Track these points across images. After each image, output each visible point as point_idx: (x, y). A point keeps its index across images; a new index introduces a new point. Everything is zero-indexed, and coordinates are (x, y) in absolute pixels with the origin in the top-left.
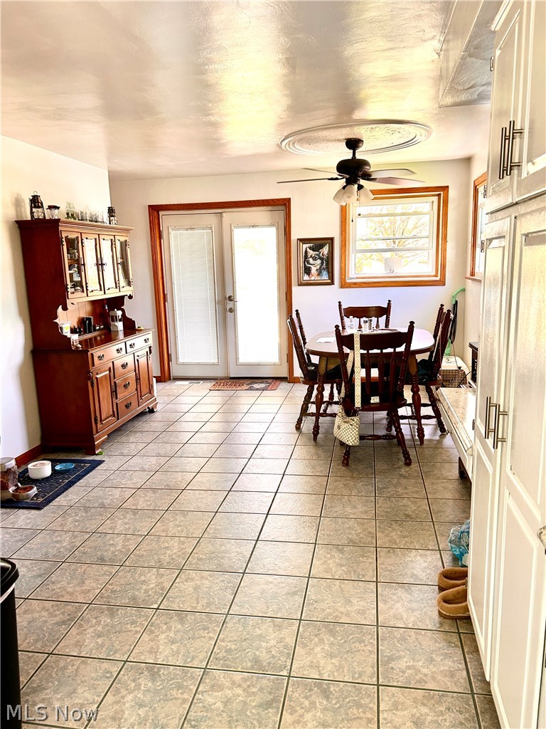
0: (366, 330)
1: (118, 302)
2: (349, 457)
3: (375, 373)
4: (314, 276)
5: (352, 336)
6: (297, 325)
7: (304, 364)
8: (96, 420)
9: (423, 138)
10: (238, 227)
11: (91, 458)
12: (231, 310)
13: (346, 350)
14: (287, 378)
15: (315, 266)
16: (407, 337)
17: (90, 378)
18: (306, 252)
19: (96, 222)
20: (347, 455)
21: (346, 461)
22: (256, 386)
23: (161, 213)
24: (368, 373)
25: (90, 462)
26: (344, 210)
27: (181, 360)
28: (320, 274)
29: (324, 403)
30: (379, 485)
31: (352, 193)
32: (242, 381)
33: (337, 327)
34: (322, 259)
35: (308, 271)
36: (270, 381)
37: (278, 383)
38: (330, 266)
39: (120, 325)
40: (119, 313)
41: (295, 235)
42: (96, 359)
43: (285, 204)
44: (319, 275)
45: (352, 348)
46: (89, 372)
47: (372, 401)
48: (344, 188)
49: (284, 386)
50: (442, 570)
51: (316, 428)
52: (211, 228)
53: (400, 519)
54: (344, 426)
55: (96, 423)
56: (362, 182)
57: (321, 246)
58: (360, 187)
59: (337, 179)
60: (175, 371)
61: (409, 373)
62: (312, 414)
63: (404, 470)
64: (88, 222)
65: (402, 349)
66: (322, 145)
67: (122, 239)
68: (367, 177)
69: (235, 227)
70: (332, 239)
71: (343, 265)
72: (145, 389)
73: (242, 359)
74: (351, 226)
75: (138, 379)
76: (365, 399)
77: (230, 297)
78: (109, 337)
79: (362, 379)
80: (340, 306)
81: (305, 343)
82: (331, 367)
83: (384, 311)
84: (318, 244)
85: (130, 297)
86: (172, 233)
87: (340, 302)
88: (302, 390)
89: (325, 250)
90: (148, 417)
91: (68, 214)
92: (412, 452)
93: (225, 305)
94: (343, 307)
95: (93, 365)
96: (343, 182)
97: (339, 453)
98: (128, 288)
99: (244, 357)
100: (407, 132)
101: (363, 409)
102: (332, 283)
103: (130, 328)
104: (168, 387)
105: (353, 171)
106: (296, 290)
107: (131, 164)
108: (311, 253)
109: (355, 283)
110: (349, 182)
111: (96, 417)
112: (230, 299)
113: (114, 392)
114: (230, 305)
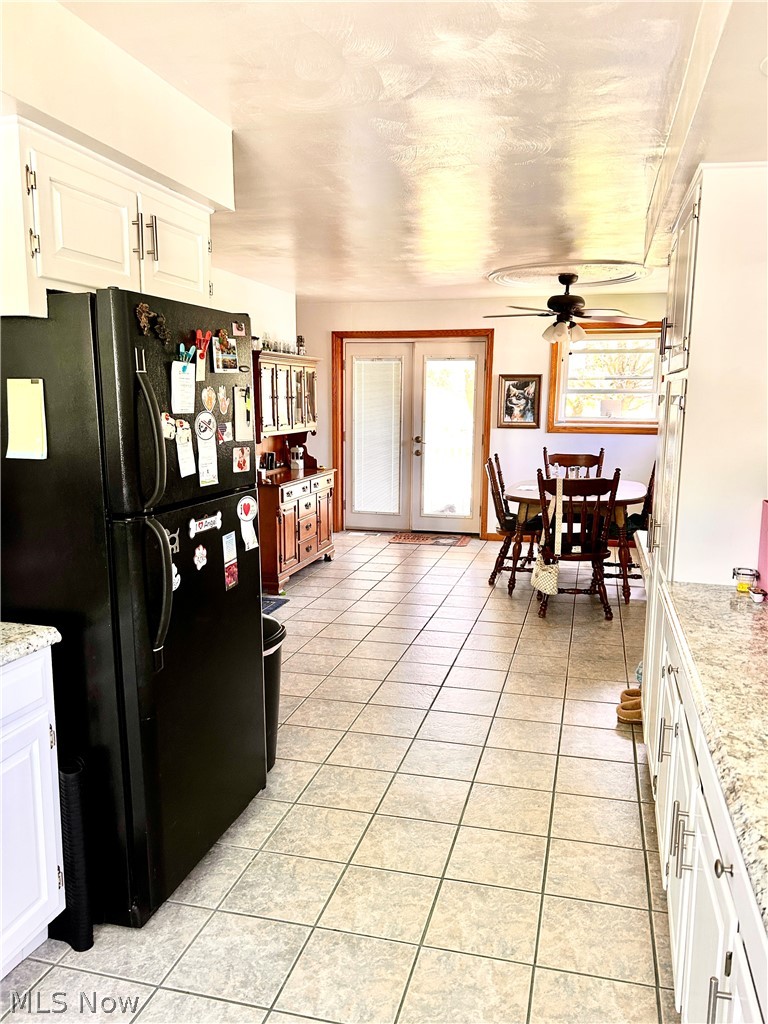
0: (572, 476)
1: (299, 439)
2: (546, 609)
3: (577, 528)
4: (517, 418)
5: (555, 480)
6: (496, 471)
7: (501, 512)
8: (280, 559)
9: (643, 275)
10: (432, 358)
11: (276, 597)
12: (418, 453)
13: (549, 496)
14: (478, 534)
15: (519, 405)
16: (612, 485)
17: (278, 515)
18: (509, 389)
19: (288, 352)
20: (545, 605)
21: (542, 613)
22: (442, 541)
23: (345, 340)
24: (570, 528)
25: (274, 600)
26: (555, 350)
27: (357, 508)
28: (523, 414)
29: (521, 559)
30: (575, 633)
31: (563, 332)
32: (426, 535)
33: (539, 471)
34: (526, 399)
35: (509, 411)
36: (459, 537)
37: (468, 539)
38: (536, 408)
39: (301, 463)
40: (301, 450)
41: (497, 371)
42: (285, 495)
43: (488, 334)
44: (522, 416)
45: (554, 493)
46: (278, 508)
47: (573, 551)
48: (555, 324)
49: (475, 542)
50: (627, 689)
51: (512, 581)
52: (400, 360)
53: (592, 658)
54: (542, 574)
55: (281, 562)
56: (575, 319)
57: (526, 385)
58: (573, 325)
59: (547, 315)
60: (349, 521)
61: (614, 524)
62: (508, 569)
63: (604, 623)
64: (282, 354)
65: (605, 498)
66: (531, 279)
67: (310, 371)
68: (580, 314)
69: (429, 359)
70: (540, 377)
71: (551, 407)
72: (324, 535)
73: (427, 511)
74: (561, 366)
75: (318, 522)
76: (566, 549)
77: (417, 438)
78: (288, 476)
79: (563, 534)
80: (545, 452)
81: (503, 491)
82: (532, 515)
83: (595, 461)
84: (523, 381)
85: (314, 433)
86: (356, 363)
87: (545, 448)
88: (496, 548)
89: (531, 389)
90: (324, 564)
91: (264, 344)
92: (615, 610)
93: (412, 445)
94: (549, 454)
95: (282, 502)
96: (554, 319)
97: (535, 605)
98: (312, 423)
99: (429, 508)
100: (624, 270)
101: (562, 558)
102: (538, 426)
103: (311, 467)
104: (342, 538)
105: (564, 308)
106: (495, 432)
107: (316, 289)
108: (514, 391)
109: (565, 428)
110: (561, 319)
111: (281, 556)
112: (418, 440)
113: (297, 532)
114: (417, 447)
